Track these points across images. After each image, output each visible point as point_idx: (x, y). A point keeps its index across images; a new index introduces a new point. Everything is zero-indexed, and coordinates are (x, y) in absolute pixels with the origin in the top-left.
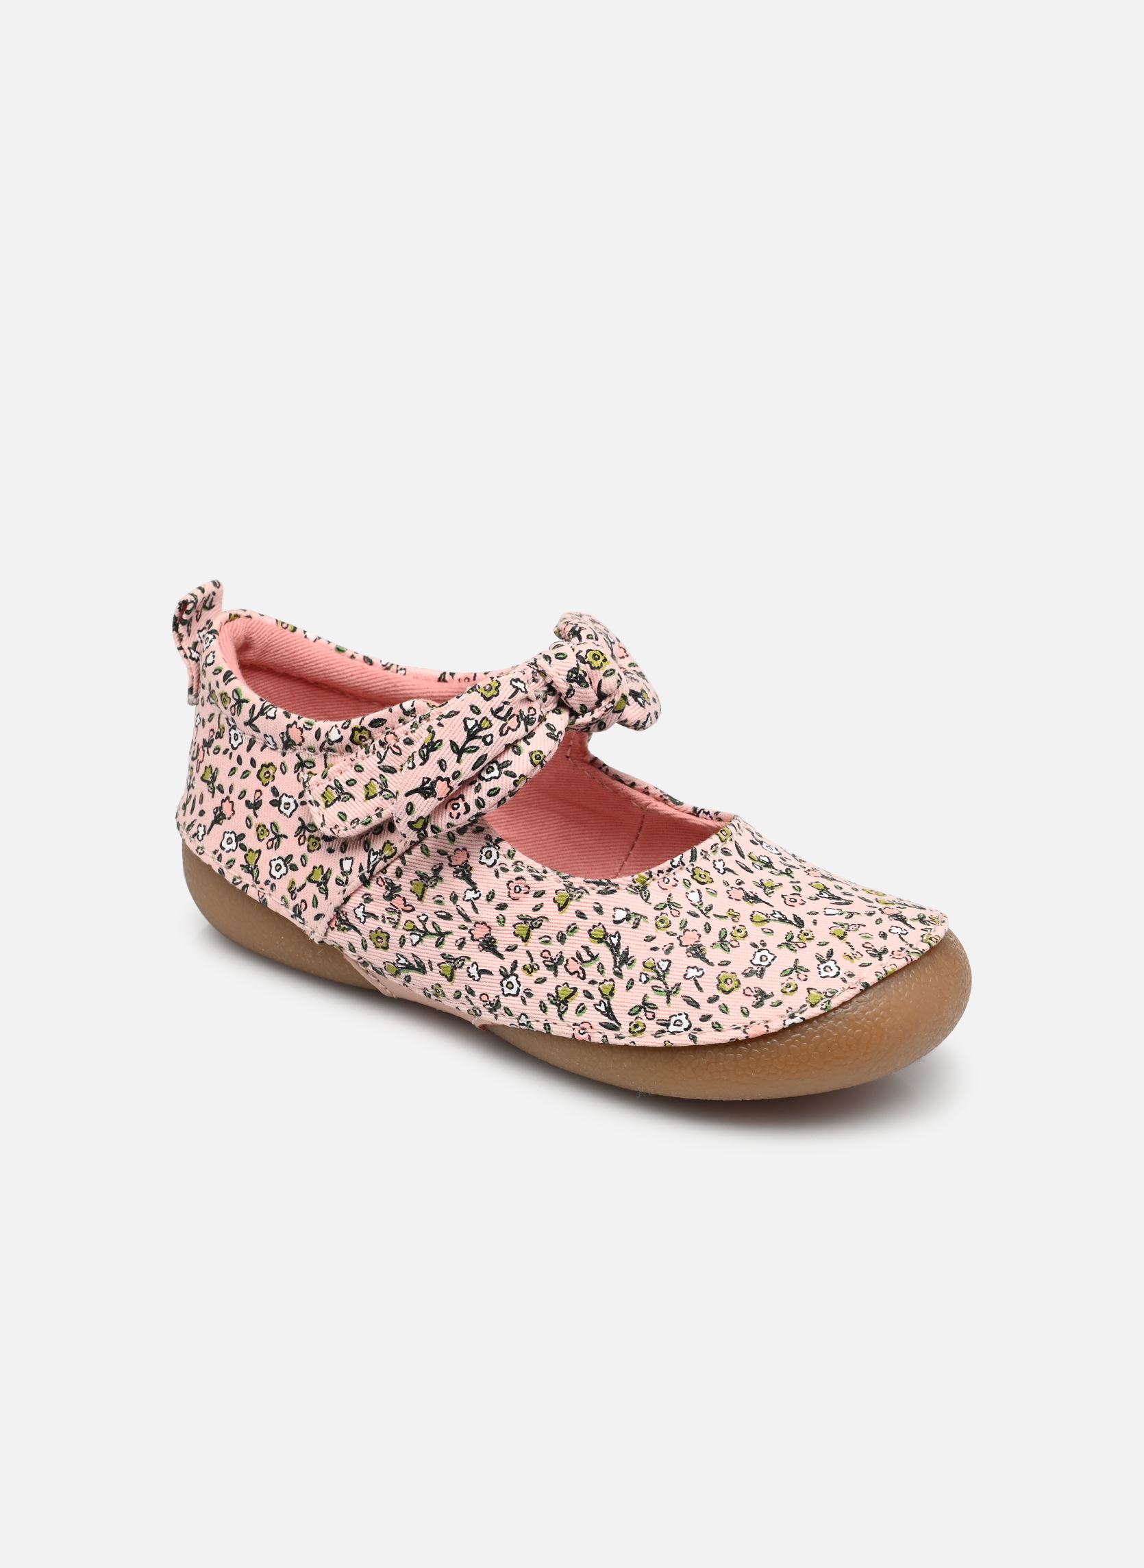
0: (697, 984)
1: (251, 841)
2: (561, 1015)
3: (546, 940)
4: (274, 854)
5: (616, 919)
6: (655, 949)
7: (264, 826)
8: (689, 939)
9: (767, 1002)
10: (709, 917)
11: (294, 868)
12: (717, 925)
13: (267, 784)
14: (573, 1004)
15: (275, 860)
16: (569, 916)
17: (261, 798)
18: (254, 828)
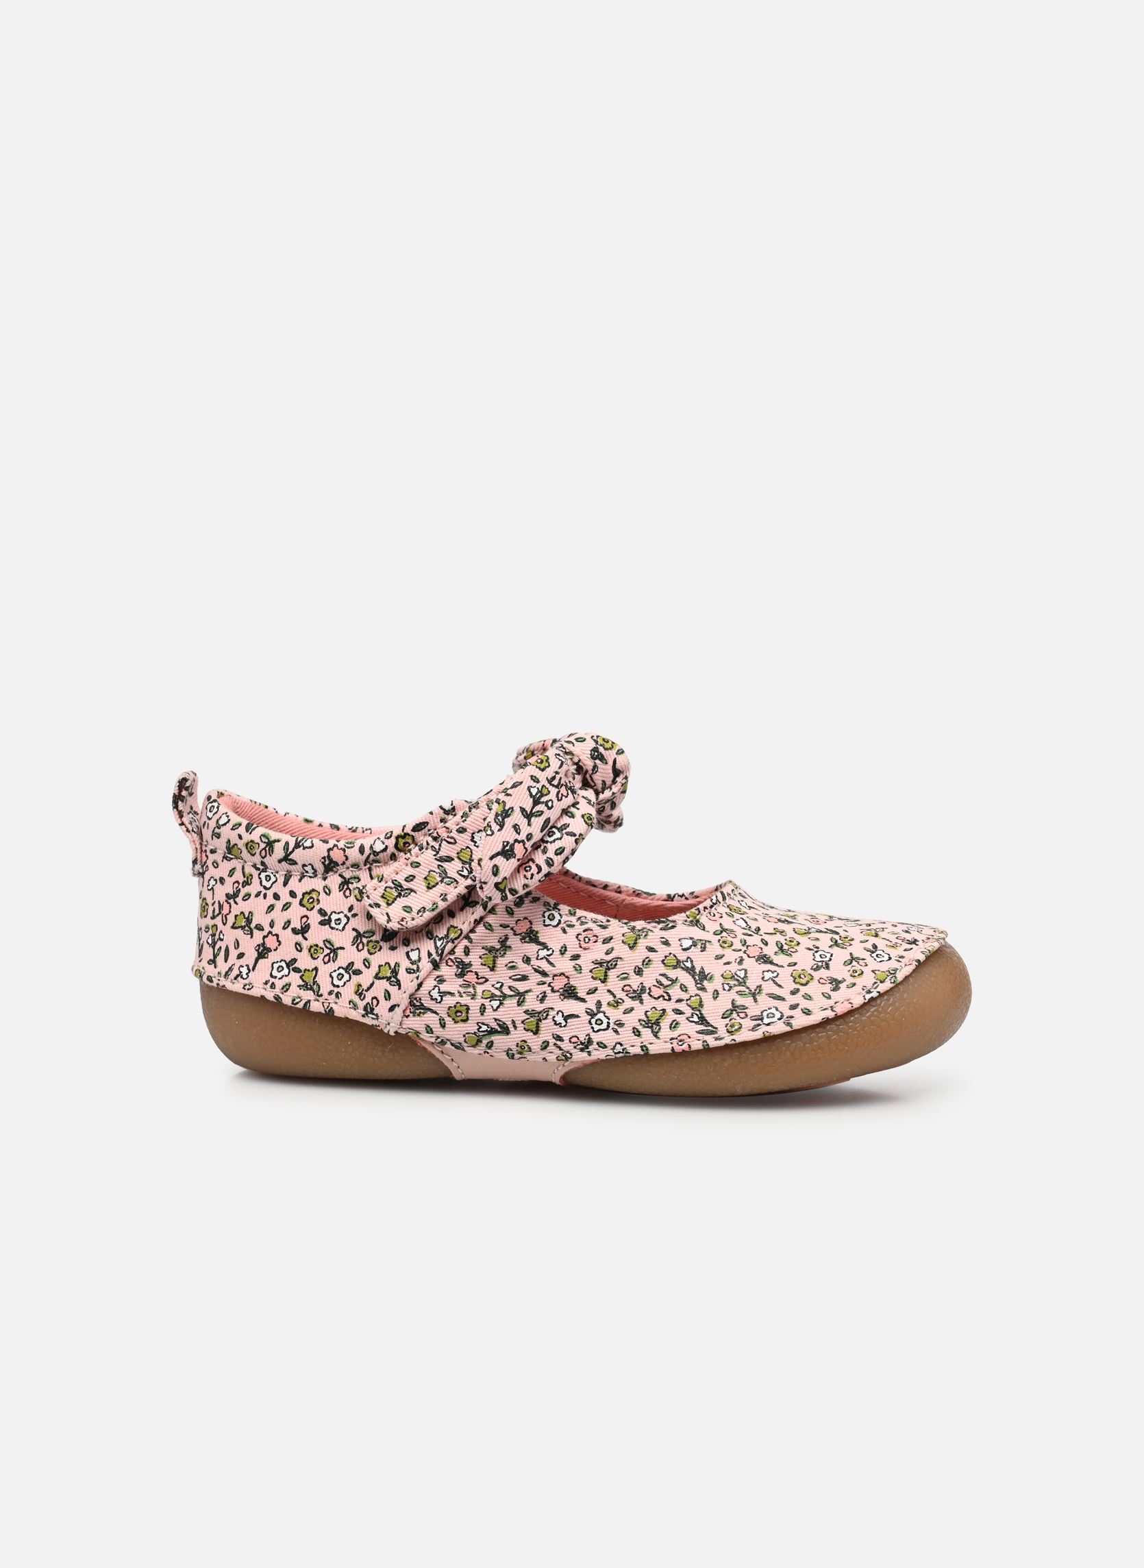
0: (776, 983)
1: (304, 962)
2: (656, 1035)
3: (624, 977)
4: (332, 966)
5: (684, 947)
6: (728, 963)
7: (317, 946)
8: (754, 952)
9: (843, 986)
10: (761, 935)
11: (358, 972)
12: (771, 940)
13: (312, 909)
14: (665, 1024)
15: (335, 971)
16: (641, 953)
17: (308, 922)
18: (305, 951)
